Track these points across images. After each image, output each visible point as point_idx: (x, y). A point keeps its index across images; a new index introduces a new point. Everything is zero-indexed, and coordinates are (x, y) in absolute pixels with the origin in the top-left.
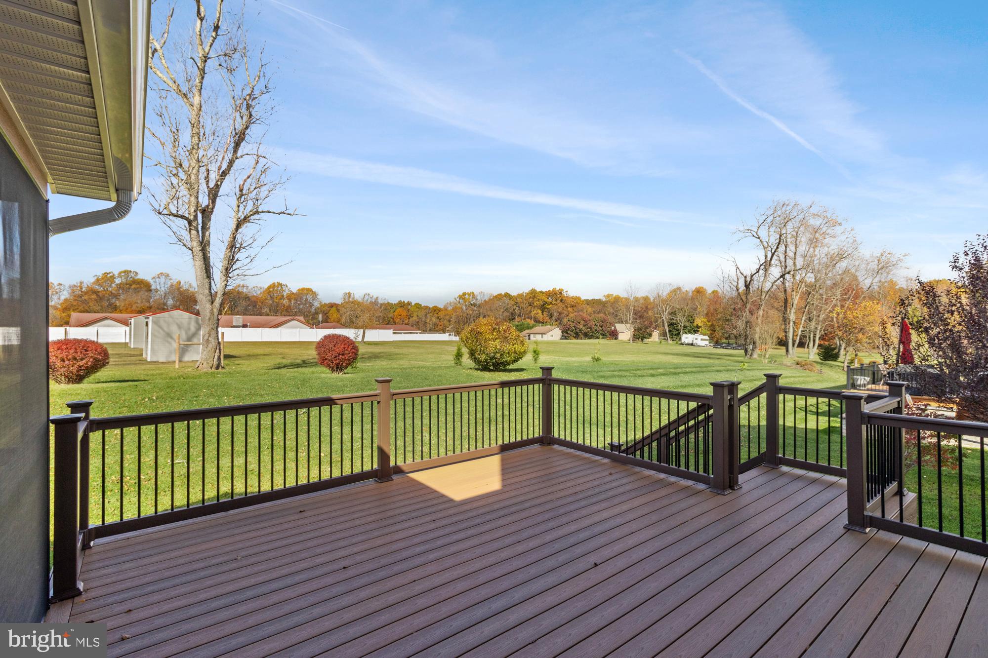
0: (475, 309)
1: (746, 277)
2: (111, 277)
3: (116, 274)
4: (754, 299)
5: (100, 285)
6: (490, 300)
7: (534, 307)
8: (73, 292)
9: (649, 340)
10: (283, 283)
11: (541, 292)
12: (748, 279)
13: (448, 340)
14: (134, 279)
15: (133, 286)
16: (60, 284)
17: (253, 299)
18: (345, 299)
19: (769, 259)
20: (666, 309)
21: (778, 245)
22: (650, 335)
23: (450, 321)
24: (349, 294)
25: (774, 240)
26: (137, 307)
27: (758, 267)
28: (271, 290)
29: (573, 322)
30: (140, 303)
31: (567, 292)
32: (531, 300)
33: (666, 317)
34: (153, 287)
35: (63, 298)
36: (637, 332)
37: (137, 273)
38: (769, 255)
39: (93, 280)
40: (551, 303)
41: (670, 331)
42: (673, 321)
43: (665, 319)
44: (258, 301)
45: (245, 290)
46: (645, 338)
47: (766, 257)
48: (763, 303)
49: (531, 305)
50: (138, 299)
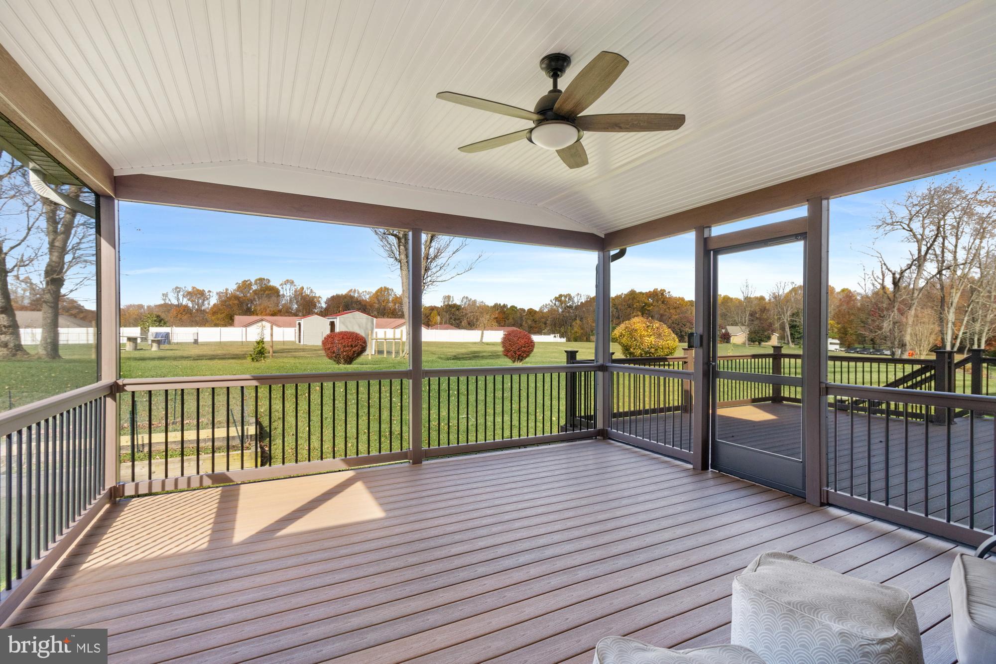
0: (571, 311)
1: (894, 274)
2: (249, 284)
3: (253, 281)
4: (904, 297)
5: (242, 292)
6: (586, 302)
7: (634, 309)
8: (220, 297)
9: (767, 343)
10: (390, 287)
11: (641, 293)
12: (898, 276)
13: (553, 341)
14: (267, 286)
15: (267, 292)
16: (210, 291)
17: (363, 303)
18: (444, 302)
19: (923, 253)
20: (787, 310)
21: (936, 238)
22: (769, 338)
23: (545, 324)
24: (449, 297)
25: (930, 231)
26: (270, 311)
27: (910, 263)
28: (379, 294)
29: (678, 325)
30: (272, 308)
31: (669, 292)
32: (631, 301)
33: (786, 319)
34: (281, 293)
35: (212, 304)
36: (753, 335)
37: (269, 281)
38: (924, 249)
39: (235, 287)
40: (652, 304)
41: (791, 334)
42: (795, 323)
43: (785, 321)
44: (367, 304)
45: (356, 295)
46: (763, 341)
47: (919, 251)
48: (916, 302)
49: (629, 307)
50: (270, 304)
